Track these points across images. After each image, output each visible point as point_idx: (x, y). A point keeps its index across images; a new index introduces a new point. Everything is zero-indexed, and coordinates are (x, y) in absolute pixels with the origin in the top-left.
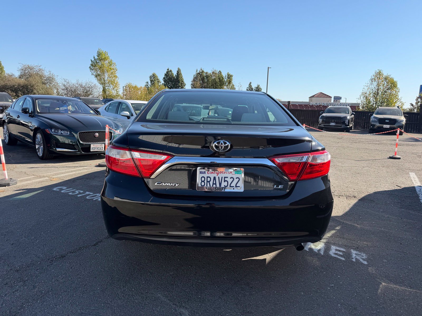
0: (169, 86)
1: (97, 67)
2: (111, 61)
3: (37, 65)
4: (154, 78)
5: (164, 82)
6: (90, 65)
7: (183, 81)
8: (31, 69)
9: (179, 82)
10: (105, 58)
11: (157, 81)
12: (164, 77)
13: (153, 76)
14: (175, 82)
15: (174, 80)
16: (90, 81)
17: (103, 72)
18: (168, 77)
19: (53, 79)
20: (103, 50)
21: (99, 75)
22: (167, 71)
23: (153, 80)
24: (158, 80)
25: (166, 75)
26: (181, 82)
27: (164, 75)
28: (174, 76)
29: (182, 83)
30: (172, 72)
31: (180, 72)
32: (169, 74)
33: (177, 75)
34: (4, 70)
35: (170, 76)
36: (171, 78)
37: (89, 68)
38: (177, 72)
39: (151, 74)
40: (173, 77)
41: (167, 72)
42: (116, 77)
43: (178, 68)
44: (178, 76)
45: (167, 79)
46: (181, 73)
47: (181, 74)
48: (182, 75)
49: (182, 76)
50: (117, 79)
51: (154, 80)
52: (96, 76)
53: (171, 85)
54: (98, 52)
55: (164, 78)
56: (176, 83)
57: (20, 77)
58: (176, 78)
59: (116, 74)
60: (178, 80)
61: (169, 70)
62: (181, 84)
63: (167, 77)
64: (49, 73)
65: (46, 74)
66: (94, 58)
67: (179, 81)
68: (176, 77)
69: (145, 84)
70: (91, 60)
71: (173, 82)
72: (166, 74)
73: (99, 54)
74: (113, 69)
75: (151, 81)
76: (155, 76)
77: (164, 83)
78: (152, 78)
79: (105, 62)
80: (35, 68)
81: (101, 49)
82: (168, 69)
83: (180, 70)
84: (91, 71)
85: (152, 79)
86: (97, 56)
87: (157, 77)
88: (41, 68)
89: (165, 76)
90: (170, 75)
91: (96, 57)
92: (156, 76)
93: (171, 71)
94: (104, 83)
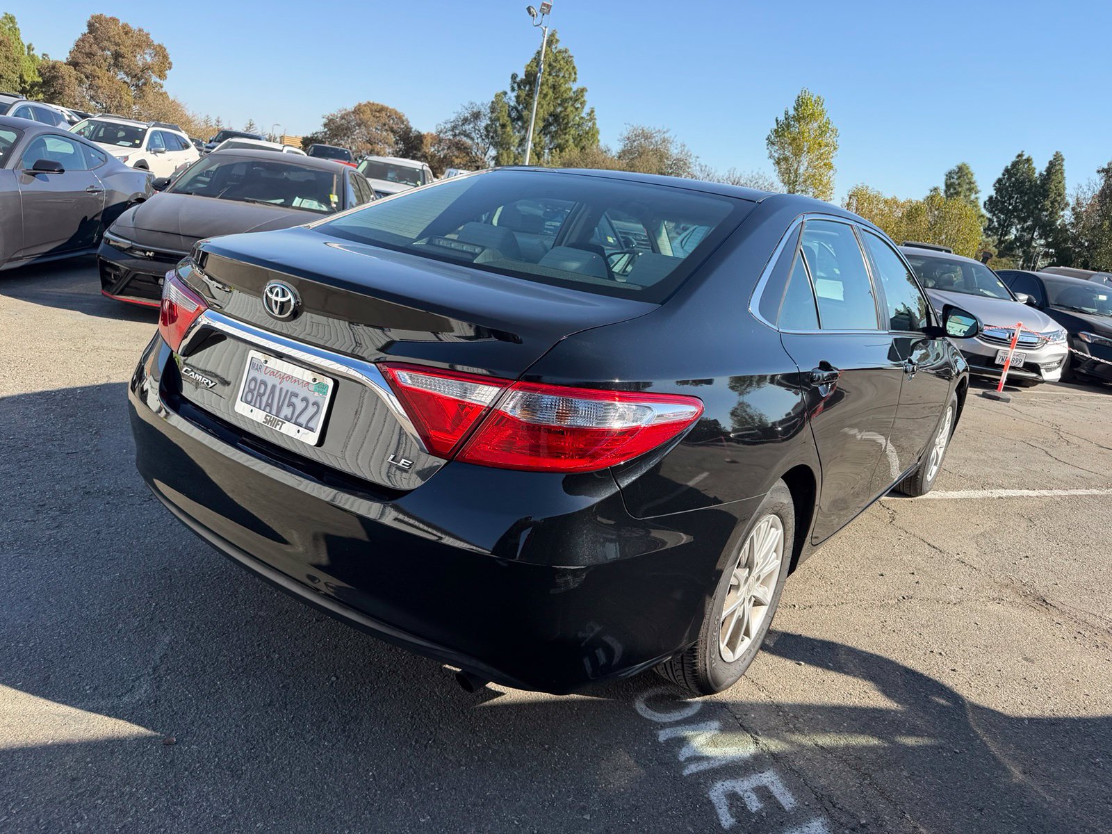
0: (1010, 204)
1: (785, 137)
2: (828, 123)
3: (661, 128)
4: (960, 177)
5: (996, 193)
6: (770, 133)
7: (1060, 195)
8: (646, 136)
9: (1046, 196)
10: (813, 114)
11: (968, 186)
12: (1001, 176)
13: (958, 173)
14: (1032, 196)
15: (1030, 188)
16: (761, 173)
17: (798, 152)
18: (1013, 179)
19: (685, 164)
20: (814, 92)
21: (786, 159)
22: (1014, 159)
23: (957, 183)
24: (970, 183)
25: (1007, 170)
26: (1052, 195)
27: (1002, 171)
28: (1036, 175)
29: (1056, 201)
30: (1030, 164)
31: (1059, 164)
32: (1018, 170)
33: (1045, 173)
34: (599, 137)
35: (1022, 175)
36: (1021, 182)
37: (767, 139)
38: (1048, 165)
39: (954, 167)
40: (1030, 181)
41: (1014, 165)
42: (829, 166)
43: (1054, 153)
44: (1049, 178)
45: (1007, 184)
46: (1064, 168)
47: (1061, 173)
48: (1065, 175)
49: (1064, 178)
50: (832, 172)
51: (959, 184)
52: (778, 163)
53: (1016, 203)
54: (799, 97)
55: (999, 181)
56: (1035, 197)
57: (619, 157)
58: (1038, 182)
59: (832, 160)
60: (1044, 190)
61: (1024, 158)
62: (1052, 203)
63: (1009, 179)
64: (679, 150)
65: (674, 151)
66: (786, 113)
67: (1047, 191)
68: (1041, 180)
69: (928, 193)
70: (777, 121)
71: (1026, 194)
72: (1009, 168)
73: (800, 104)
74: (826, 146)
75: (948, 186)
76: (964, 173)
77: (995, 196)
78: (953, 178)
79: (810, 126)
80: (654, 135)
81: (807, 91)
82: (1020, 156)
83: (1063, 160)
84: (768, 149)
85: (952, 180)
86: (794, 107)
87: (970, 176)
88: (667, 135)
89: (1004, 175)
90: (1023, 173)
91: (792, 112)
92: (967, 174)
93: (1028, 160)
94: (794, 182)
